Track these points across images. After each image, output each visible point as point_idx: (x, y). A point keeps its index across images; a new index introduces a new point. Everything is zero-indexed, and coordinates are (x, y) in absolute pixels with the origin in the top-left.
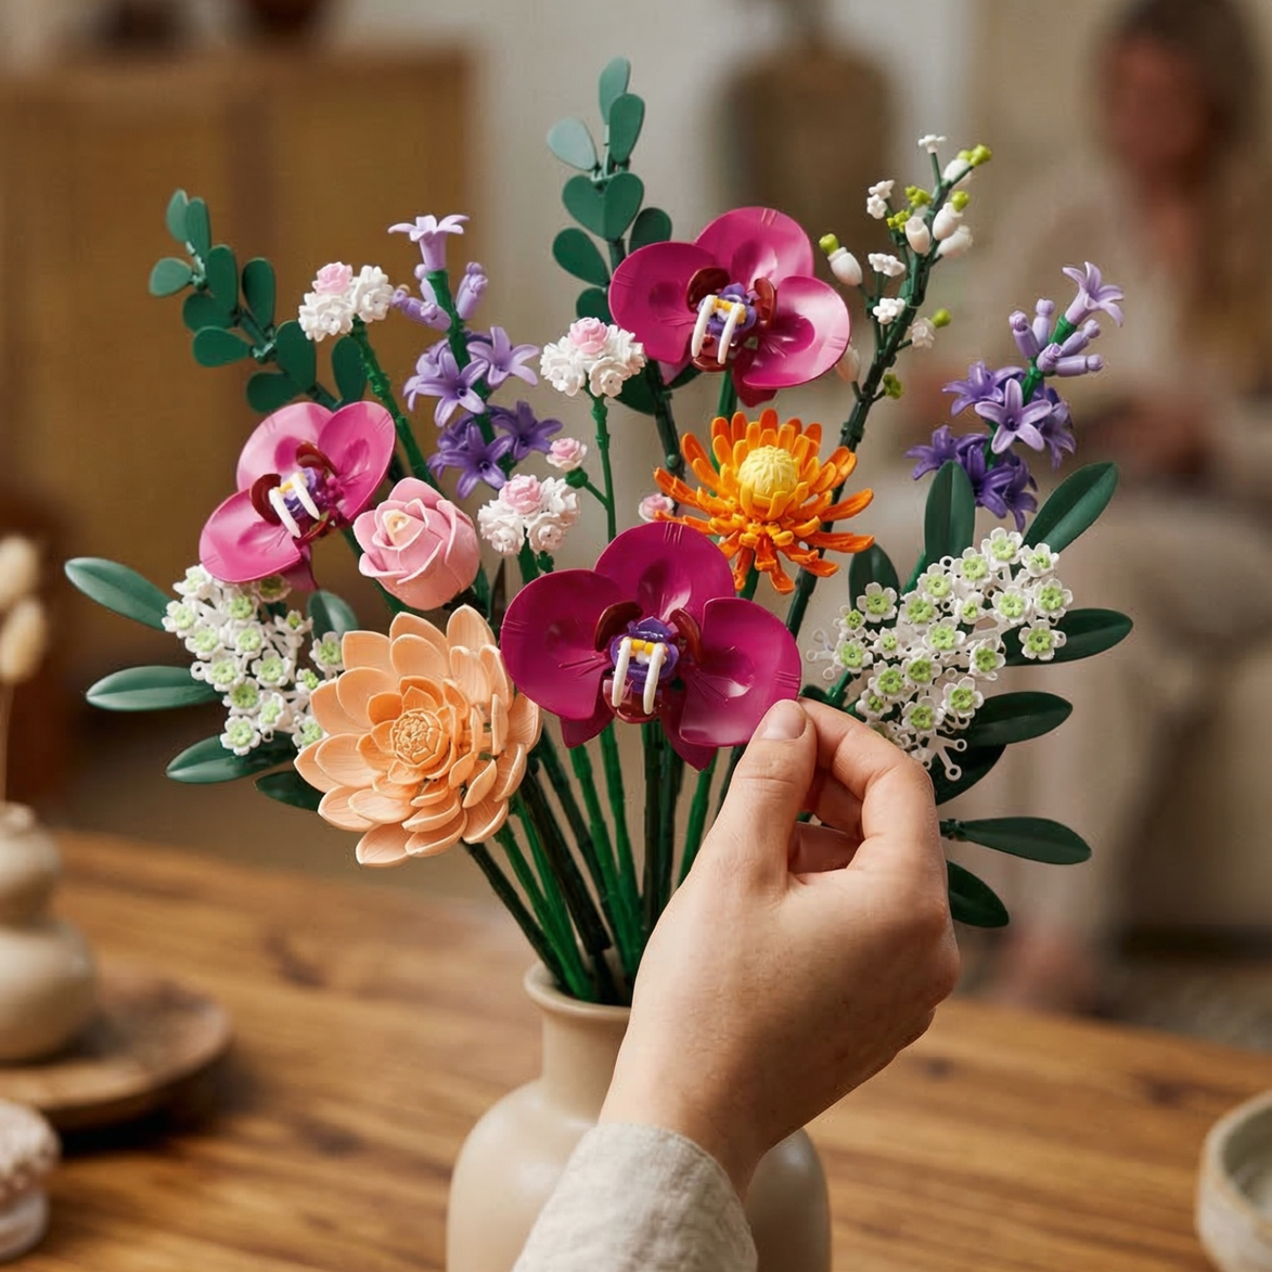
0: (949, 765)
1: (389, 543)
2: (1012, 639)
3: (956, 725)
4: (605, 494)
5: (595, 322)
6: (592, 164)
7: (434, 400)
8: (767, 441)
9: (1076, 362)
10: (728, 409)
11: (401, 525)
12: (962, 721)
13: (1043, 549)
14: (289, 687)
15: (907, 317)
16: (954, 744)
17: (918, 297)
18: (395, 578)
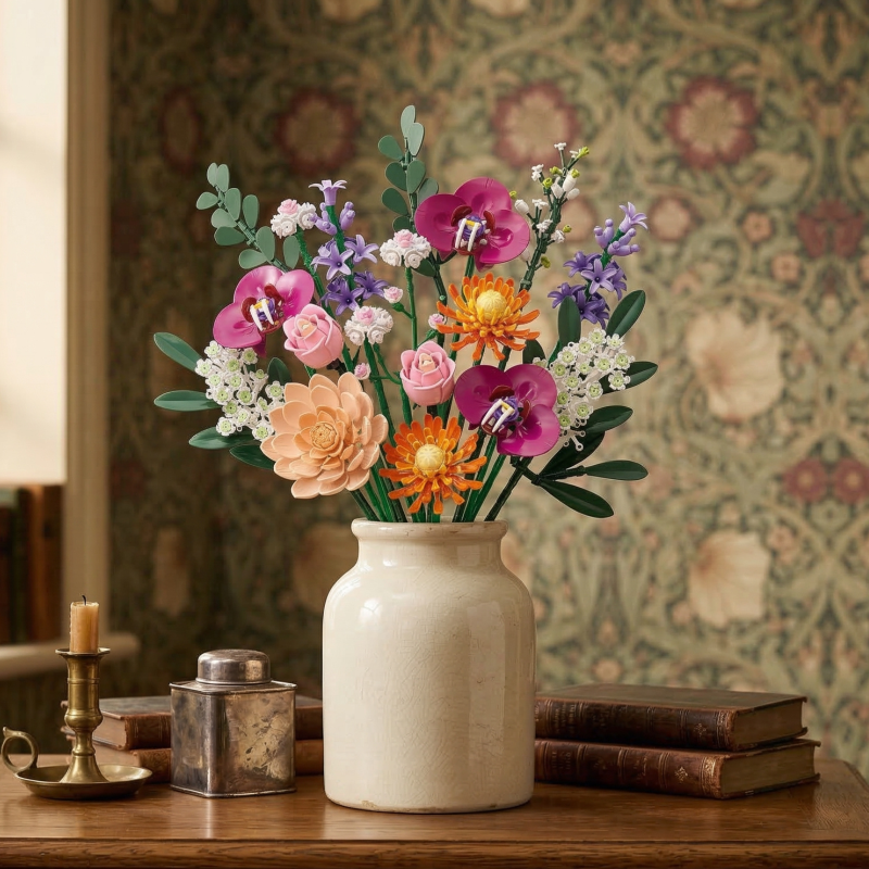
0: (577, 443)
1: (300, 335)
2: (604, 382)
3: (581, 424)
4: (411, 313)
5: (407, 232)
6: (401, 157)
7: (327, 267)
8: (489, 287)
9: (627, 247)
10: (469, 272)
11: (305, 327)
12: (583, 421)
13: (616, 336)
14: (253, 406)
15: (551, 230)
16: (579, 433)
17: (557, 219)
18: (301, 353)
